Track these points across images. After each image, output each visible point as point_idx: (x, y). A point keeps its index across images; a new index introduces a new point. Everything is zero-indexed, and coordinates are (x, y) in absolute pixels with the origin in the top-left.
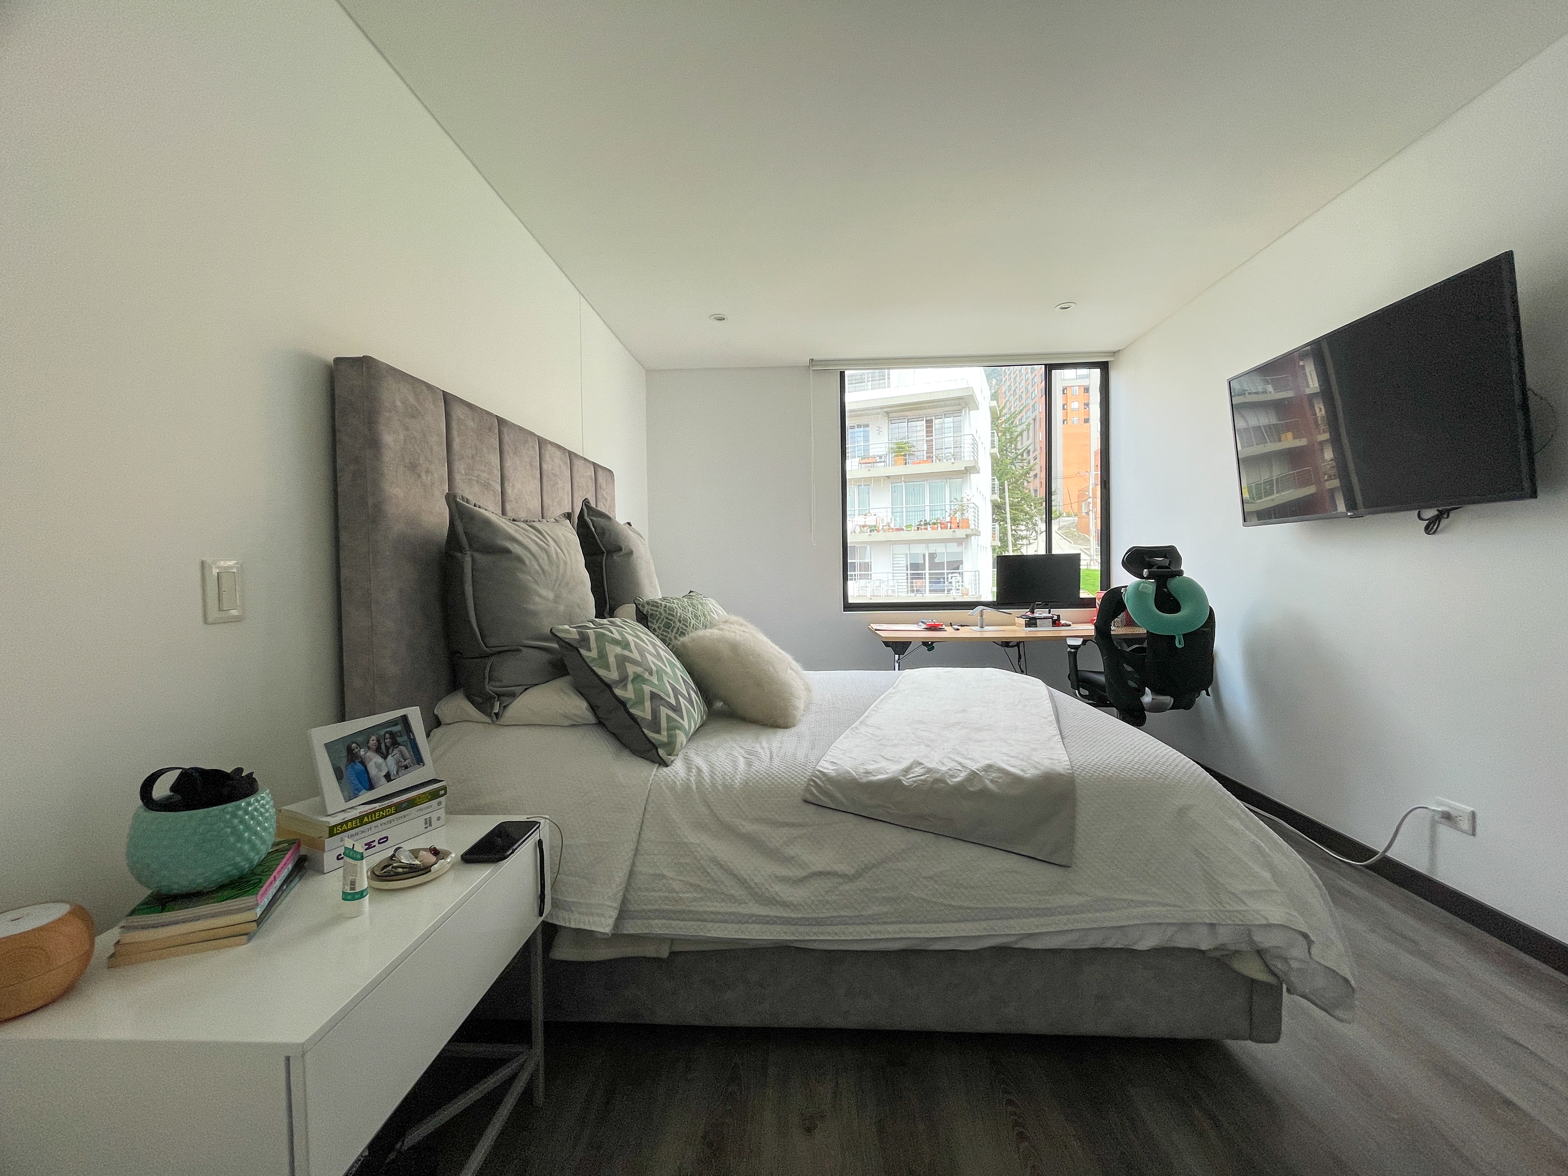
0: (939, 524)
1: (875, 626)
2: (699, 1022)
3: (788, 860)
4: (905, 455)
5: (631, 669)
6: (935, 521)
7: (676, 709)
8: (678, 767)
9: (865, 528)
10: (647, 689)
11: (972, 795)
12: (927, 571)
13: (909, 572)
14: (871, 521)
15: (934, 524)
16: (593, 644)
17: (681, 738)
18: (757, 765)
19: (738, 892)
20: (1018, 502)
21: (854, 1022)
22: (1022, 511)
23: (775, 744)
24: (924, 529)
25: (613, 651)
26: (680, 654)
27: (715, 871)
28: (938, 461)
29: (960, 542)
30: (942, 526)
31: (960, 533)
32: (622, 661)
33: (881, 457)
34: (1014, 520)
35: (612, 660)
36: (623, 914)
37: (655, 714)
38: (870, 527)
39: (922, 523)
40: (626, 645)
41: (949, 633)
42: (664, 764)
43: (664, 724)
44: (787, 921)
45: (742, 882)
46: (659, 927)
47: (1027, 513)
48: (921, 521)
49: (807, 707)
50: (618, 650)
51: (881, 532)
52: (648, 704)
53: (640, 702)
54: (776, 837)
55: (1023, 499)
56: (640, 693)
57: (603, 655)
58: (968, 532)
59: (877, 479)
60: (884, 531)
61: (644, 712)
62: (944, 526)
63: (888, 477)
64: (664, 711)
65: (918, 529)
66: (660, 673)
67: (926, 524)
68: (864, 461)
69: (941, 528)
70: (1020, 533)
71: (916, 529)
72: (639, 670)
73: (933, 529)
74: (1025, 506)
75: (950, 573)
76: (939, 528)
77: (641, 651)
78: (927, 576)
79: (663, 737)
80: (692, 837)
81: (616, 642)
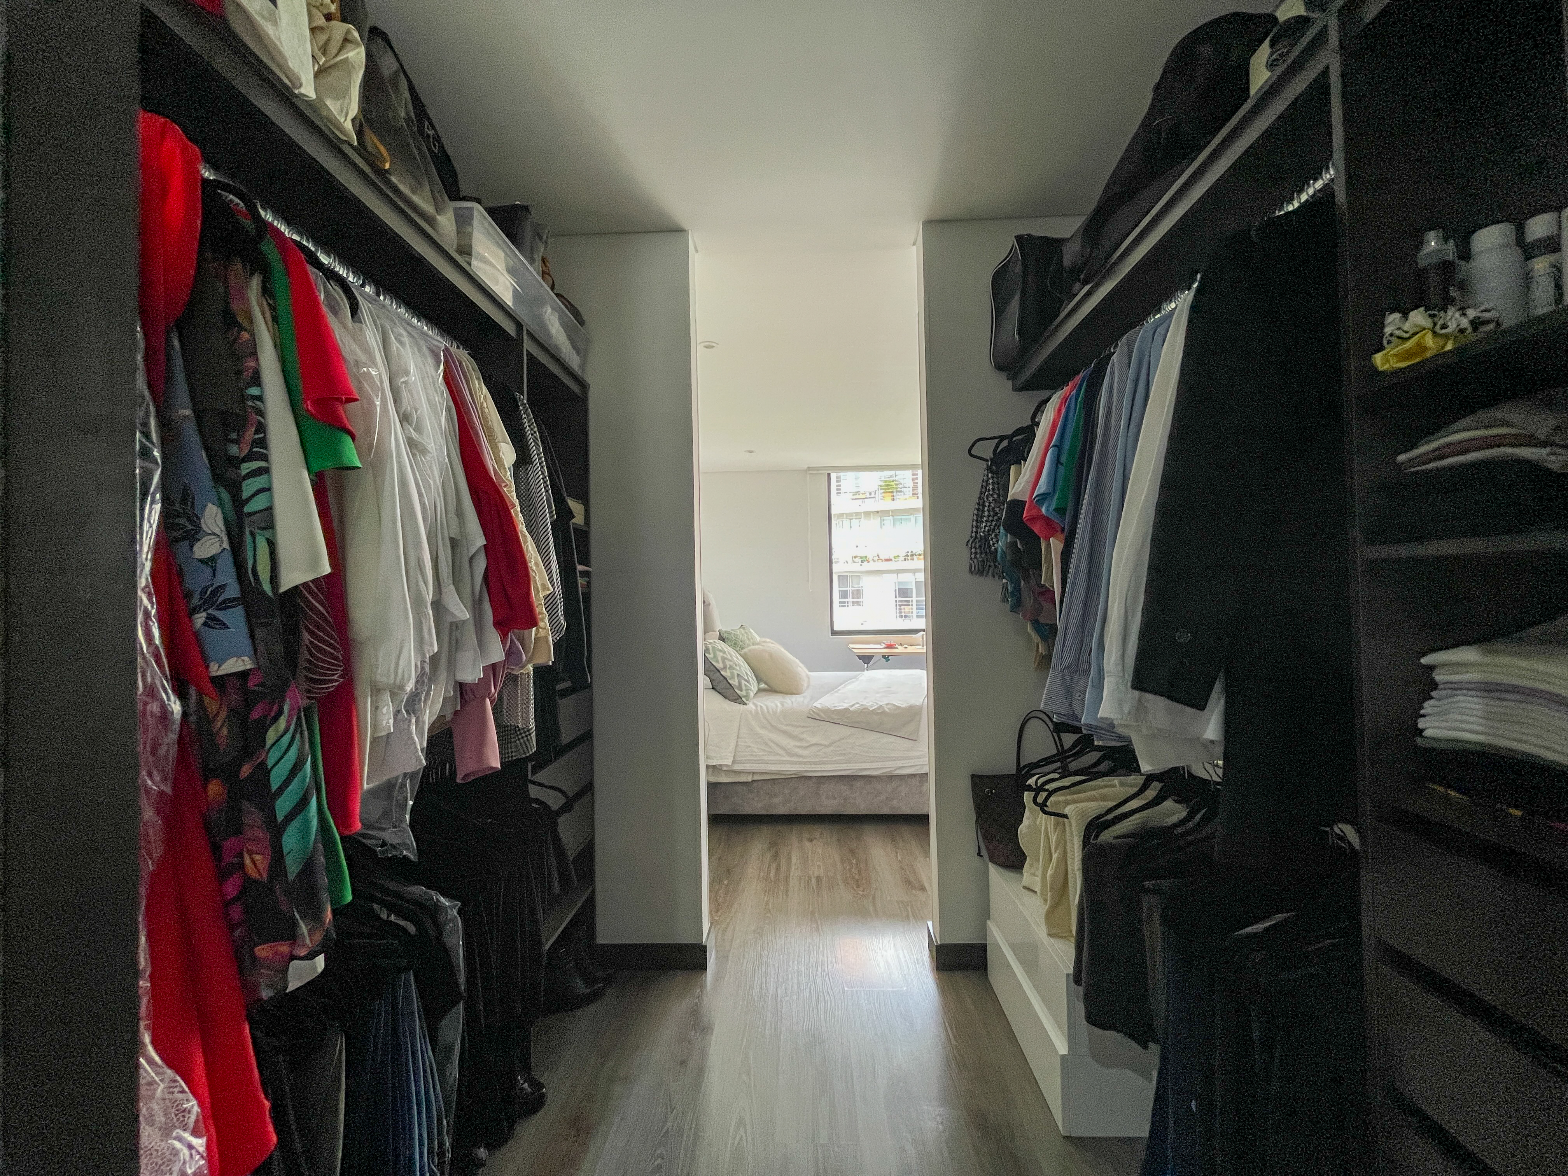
1: (851, 646)
2: (763, 812)
3: (801, 740)
4: (892, 492)
5: (728, 663)
7: (748, 681)
8: (751, 706)
10: (735, 672)
11: (878, 714)
12: (914, 598)
13: (898, 599)
16: (711, 651)
17: (752, 694)
18: (786, 705)
19: (782, 752)
21: (828, 811)
23: (793, 700)
25: (720, 655)
26: (745, 657)
27: (771, 744)
32: (724, 659)
35: (720, 659)
36: (734, 762)
37: (740, 683)
38: (861, 557)
40: (724, 653)
41: (900, 649)
42: (745, 704)
43: (744, 688)
44: (801, 763)
45: (784, 749)
46: (748, 767)
49: (808, 686)
50: (721, 654)
52: (736, 679)
53: (733, 677)
54: (796, 731)
56: (732, 674)
57: (715, 656)
60: (874, 561)
61: (734, 682)
63: (878, 512)
64: (743, 682)
66: (739, 666)
72: (731, 663)
77: (731, 656)
78: (914, 603)
79: (743, 693)
80: (762, 732)
81: (720, 651)
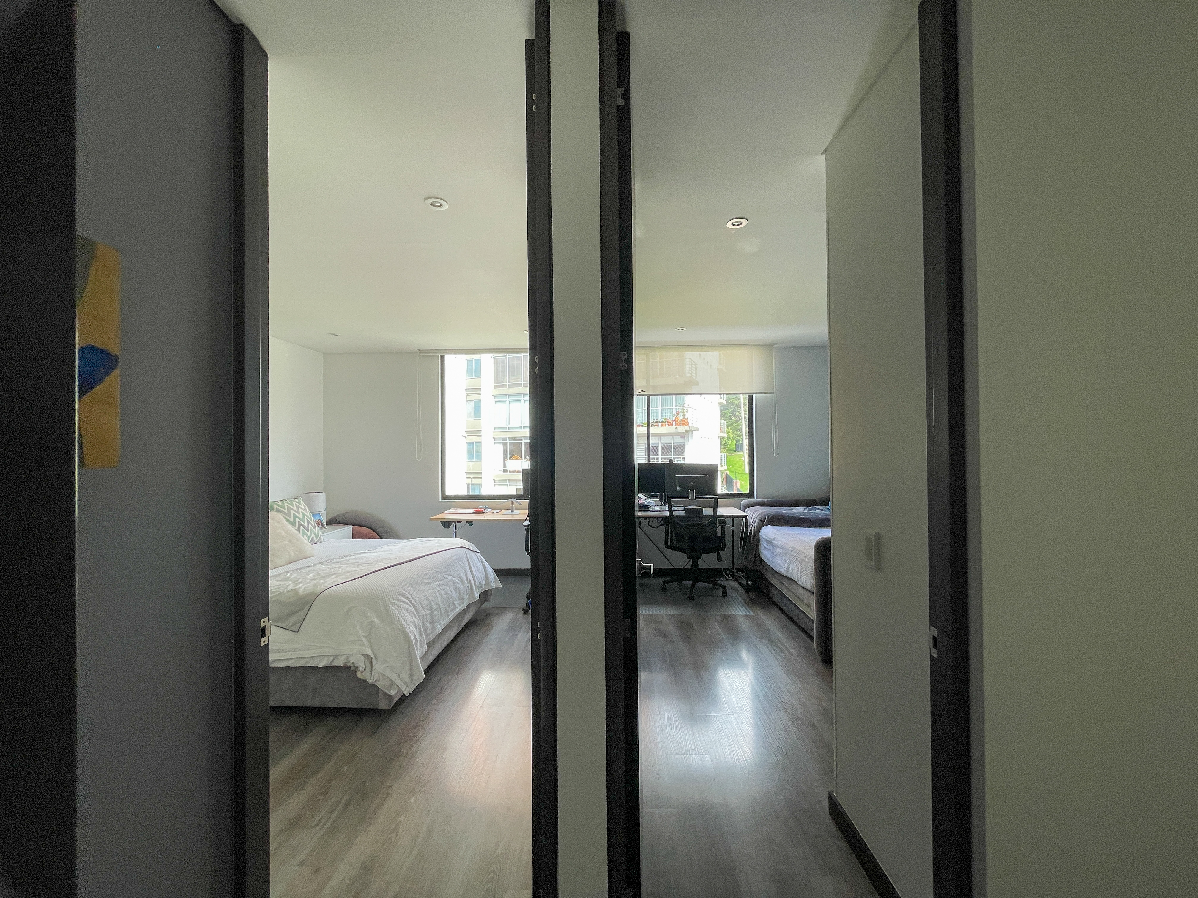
0: (667, 423)
6: (663, 420)
15: (663, 422)
24: (656, 426)
29: (682, 435)
30: (669, 424)
31: (681, 429)
39: (655, 421)
41: (488, 516)
58: (687, 428)
62: (670, 424)
67: (657, 422)
69: (668, 425)
73: (662, 425)
75: (676, 458)
76: (667, 425)
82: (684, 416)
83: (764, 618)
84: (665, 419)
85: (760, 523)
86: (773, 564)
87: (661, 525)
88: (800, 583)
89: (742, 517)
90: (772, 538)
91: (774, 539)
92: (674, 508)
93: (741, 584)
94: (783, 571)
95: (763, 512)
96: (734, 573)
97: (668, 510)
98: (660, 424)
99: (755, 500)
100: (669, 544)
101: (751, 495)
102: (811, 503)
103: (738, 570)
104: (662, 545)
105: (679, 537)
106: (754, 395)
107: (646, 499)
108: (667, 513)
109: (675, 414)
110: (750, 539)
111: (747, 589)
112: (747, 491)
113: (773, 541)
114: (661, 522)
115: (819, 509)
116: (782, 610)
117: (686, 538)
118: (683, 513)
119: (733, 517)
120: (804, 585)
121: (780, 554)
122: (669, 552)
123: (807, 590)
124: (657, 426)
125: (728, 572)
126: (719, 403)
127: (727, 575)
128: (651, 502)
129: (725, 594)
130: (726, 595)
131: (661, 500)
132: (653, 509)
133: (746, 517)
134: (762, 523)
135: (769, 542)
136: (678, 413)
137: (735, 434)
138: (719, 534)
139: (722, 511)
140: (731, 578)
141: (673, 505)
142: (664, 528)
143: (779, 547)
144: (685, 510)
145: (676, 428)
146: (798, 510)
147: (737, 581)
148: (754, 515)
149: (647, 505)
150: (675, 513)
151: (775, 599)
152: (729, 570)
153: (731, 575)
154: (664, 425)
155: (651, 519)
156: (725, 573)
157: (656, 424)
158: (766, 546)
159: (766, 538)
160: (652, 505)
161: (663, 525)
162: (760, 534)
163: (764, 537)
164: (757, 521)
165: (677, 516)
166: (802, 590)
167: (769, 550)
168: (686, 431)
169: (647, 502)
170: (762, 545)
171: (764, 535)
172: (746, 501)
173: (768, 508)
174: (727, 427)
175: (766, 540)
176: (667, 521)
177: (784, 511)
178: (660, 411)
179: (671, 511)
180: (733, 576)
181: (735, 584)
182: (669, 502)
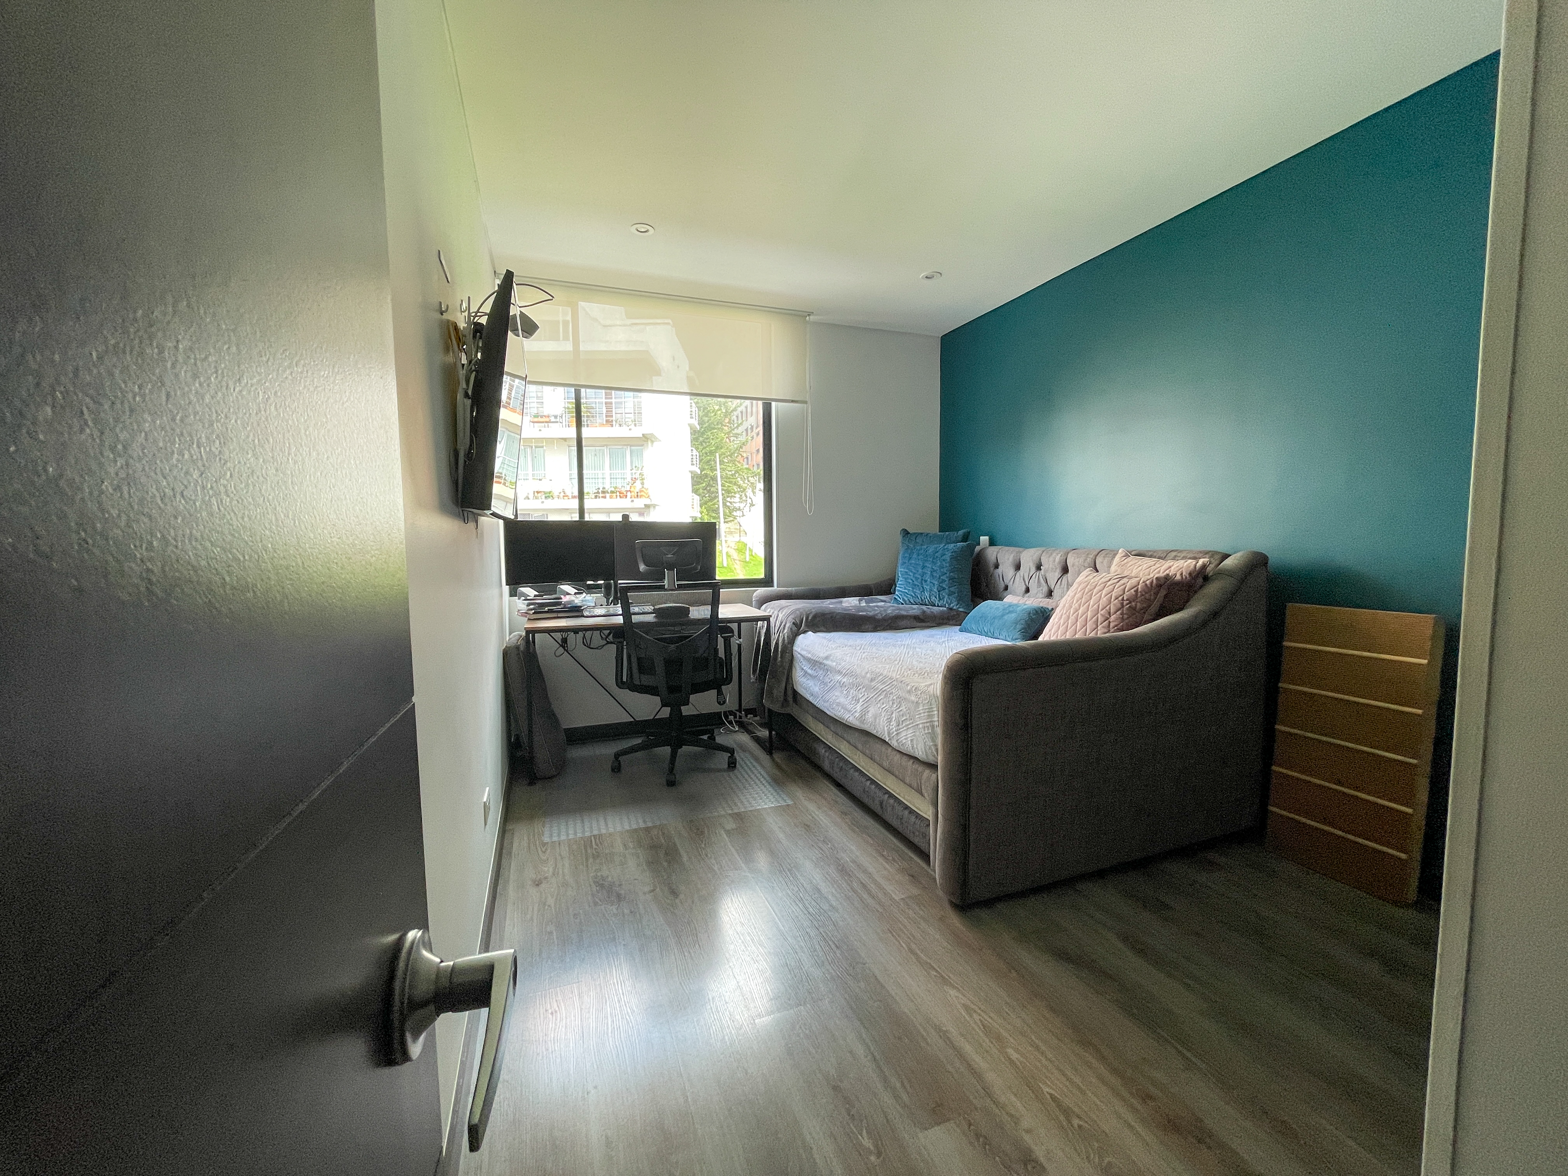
0: (618, 494)
6: (613, 489)
9: (539, 495)
14: (544, 486)
15: (612, 492)
20: (732, 475)
22: (735, 484)
24: (603, 497)
28: (617, 425)
29: (641, 512)
30: (621, 495)
31: (640, 503)
33: (556, 417)
34: (728, 492)
39: (600, 491)
47: (739, 487)
48: (599, 489)
51: (556, 499)
55: (736, 472)
58: (648, 502)
59: (550, 441)
62: (623, 495)
65: (596, 497)
67: (603, 492)
68: (536, 420)
69: (620, 497)
70: (735, 505)
71: (593, 497)
73: (611, 497)
74: (739, 479)
76: (618, 497)
82: (643, 484)
83: (812, 807)
84: (616, 488)
85: (795, 628)
86: (826, 704)
87: (608, 643)
88: (894, 743)
89: (756, 619)
90: (821, 655)
91: (827, 658)
92: (635, 609)
93: (757, 740)
94: (851, 718)
95: (797, 610)
96: (740, 717)
97: (621, 612)
98: (608, 495)
99: (775, 589)
100: (625, 679)
101: (767, 582)
102: (864, 591)
103: (748, 711)
104: (610, 680)
105: (645, 666)
106: (773, 404)
107: (575, 594)
108: (620, 620)
109: (630, 481)
110: (775, 658)
111: (769, 747)
112: (761, 575)
113: (825, 662)
114: (607, 637)
115: (882, 601)
116: (839, 785)
117: (660, 668)
118: (651, 618)
119: (739, 621)
120: (908, 748)
121: (842, 685)
122: (626, 695)
123: (915, 759)
124: (605, 497)
125: (731, 718)
126: (691, 472)
127: (730, 723)
128: (585, 599)
129: (732, 764)
130: (735, 766)
131: (607, 595)
132: (590, 612)
133: (767, 619)
134: (798, 629)
135: (815, 663)
136: (634, 480)
137: (711, 516)
138: (721, 654)
139: (726, 611)
140: (737, 729)
141: (632, 603)
142: (614, 647)
143: (839, 672)
144: (655, 611)
145: (632, 501)
146: (850, 603)
147: (749, 732)
148: (780, 616)
149: (579, 605)
150: (635, 619)
151: (826, 766)
152: (731, 713)
153: (736, 722)
154: (615, 497)
155: (588, 634)
156: (726, 717)
157: (603, 495)
158: (809, 671)
159: (810, 656)
160: (589, 604)
161: (611, 643)
162: (795, 648)
163: (804, 653)
164: (787, 625)
165: (642, 625)
166: (898, 756)
167: (813, 677)
168: (647, 506)
169: (578, 600)
170: (798, 668)
171: (802, 649)
172: (761, 591)
173: (805, 603)
174: (701, 507)
175: (809, 660)
176: (618, 634)
177: (829, 604)
178: (608, 477)
179: (627, 614)
180: (742, 726)
181: (744, 738)
182: (621, 597)
